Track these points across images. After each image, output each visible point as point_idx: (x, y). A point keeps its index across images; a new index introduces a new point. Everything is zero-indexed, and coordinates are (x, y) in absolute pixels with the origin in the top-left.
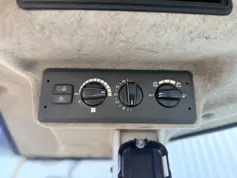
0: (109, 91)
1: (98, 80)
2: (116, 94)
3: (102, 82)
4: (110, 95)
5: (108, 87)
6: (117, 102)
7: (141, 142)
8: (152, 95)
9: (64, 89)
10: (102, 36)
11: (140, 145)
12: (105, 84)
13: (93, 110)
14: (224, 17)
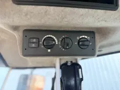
0: (57, 41)
1: (51, 36)
2: (60, 43)
3: (53, 37)
4: (57, 43)
5: (56, 39)
6: (60, 47)
7: (69, 63)
8: (76, 43)
9: (34, 40)
10: (56, 19)
11: (69, 64)
12: (54, 38)
13: (49, 50)
14: (114, 12)
